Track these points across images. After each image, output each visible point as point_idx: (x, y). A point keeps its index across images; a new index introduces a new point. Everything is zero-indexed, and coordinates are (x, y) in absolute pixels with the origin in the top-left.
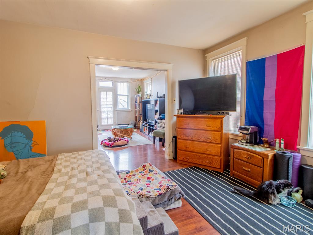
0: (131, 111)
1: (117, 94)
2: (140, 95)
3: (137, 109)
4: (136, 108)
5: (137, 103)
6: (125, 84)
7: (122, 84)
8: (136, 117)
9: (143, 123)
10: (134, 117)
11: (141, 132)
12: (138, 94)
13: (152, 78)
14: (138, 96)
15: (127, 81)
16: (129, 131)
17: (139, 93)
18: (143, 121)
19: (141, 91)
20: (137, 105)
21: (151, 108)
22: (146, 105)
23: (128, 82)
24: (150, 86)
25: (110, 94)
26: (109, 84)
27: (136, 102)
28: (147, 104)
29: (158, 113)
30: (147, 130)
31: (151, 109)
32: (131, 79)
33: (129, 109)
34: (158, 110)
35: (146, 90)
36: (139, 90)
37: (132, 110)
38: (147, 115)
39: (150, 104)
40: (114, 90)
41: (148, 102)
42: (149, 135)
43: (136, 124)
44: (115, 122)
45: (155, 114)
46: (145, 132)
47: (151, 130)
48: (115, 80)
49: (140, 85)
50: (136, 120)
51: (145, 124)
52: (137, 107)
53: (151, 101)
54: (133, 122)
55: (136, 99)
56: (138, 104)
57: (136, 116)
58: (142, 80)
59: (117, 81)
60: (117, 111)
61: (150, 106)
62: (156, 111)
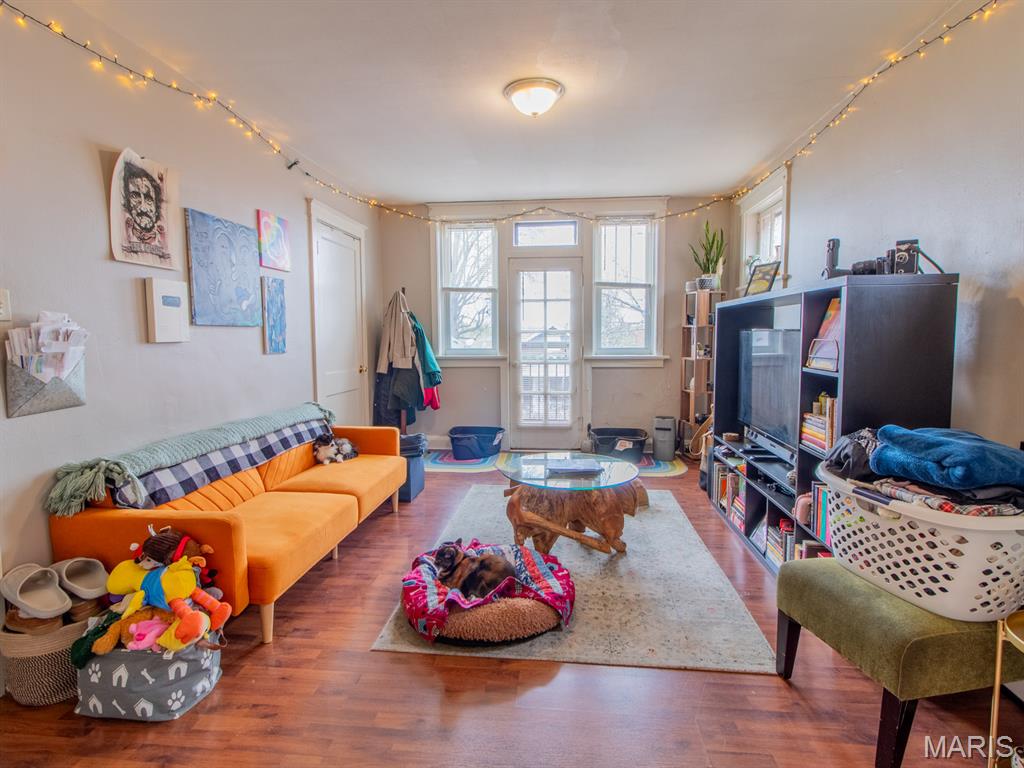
0: (661, 364)
1: (596, 280)
2: (716, 280)
3: (696, 353)
4: (688, 354)
5: (694, 327)
6: (641, 229)
7: (624, 229)
8: (686, 396)
9: (717, 443)
10: (678, 398)
11: (704, 488)
12: (704, 277)
13: (789, 167)
14: (703, 284)
15: (648, 212)
16: (602, 509)
17: (706, 270)
18: (718, 433)
19: (721, 260)
20: (694, 335)
21: (780, 351)
22: (744, 333)
23: (652, 216)
24: (779, 222)
25: (561, 282)
26: (562, 235)
27: (689, 320)
28: (748, 326)
29: (832, 406)
30: (736, 493)
31: (777, 358)
32: (673, 200)
33: (655, 354)
34: (835, 380)
35: (747, 252)
36: (708, 254)
37: (665, 360)
38: (749, 397)
39: (772, 327)
40: (580, 262)
41: (759, 315)
42: (748, 533)
43: (687, 433)
44: (581, 419)
45: (806, 408)
46: (724, 503)
47: (760, 511)
48: (588, 211)
49: (715, 227)
50: (685, 414)
51: (725, 454)
52: (694, 347)
53: (777, 310)
54: (668, 424)
55: (690, 302)
56: (700, 330)
57: (688, 394)
58: (728, 201)
59: (598, 218)
60: (588, 367)
61: (772, 340)
62: (817, 386)
